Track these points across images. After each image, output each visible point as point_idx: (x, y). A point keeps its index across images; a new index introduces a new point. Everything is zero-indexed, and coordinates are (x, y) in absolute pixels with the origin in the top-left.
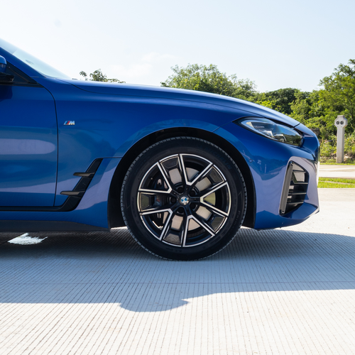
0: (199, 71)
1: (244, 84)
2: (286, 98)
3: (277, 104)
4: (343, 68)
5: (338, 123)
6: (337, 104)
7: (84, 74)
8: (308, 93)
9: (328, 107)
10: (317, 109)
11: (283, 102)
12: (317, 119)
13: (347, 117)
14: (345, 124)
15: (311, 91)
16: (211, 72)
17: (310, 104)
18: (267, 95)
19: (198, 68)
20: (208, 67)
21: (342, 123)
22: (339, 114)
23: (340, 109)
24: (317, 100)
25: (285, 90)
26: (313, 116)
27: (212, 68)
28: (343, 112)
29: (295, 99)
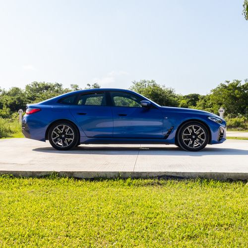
0: (146, 83)
1: (169, 90)
2: (193, 99)
3: (189, 101)
4: (222, 85)
5: (220, 111)
6: (220, 102)
7: (89, 85)
8: (204, 96)
9: (215, 104)
10: (209, 104)
11: (192, 100)
12: (209, 109)
13: (224, 108)
14: (224, 112)
15: (206, 95)
16: (152, 84)
17: (206, 102)
18: (184, 97)
19: (145, 82)
20: (151, 81)
21: (222, 111)
22: (220, 106)
23: (221, 104)
24: (209, 99)
25: (193, 95)
26: (207, 107)
27: (153, 82)
28: (222, 106)
29: (198, 99)
